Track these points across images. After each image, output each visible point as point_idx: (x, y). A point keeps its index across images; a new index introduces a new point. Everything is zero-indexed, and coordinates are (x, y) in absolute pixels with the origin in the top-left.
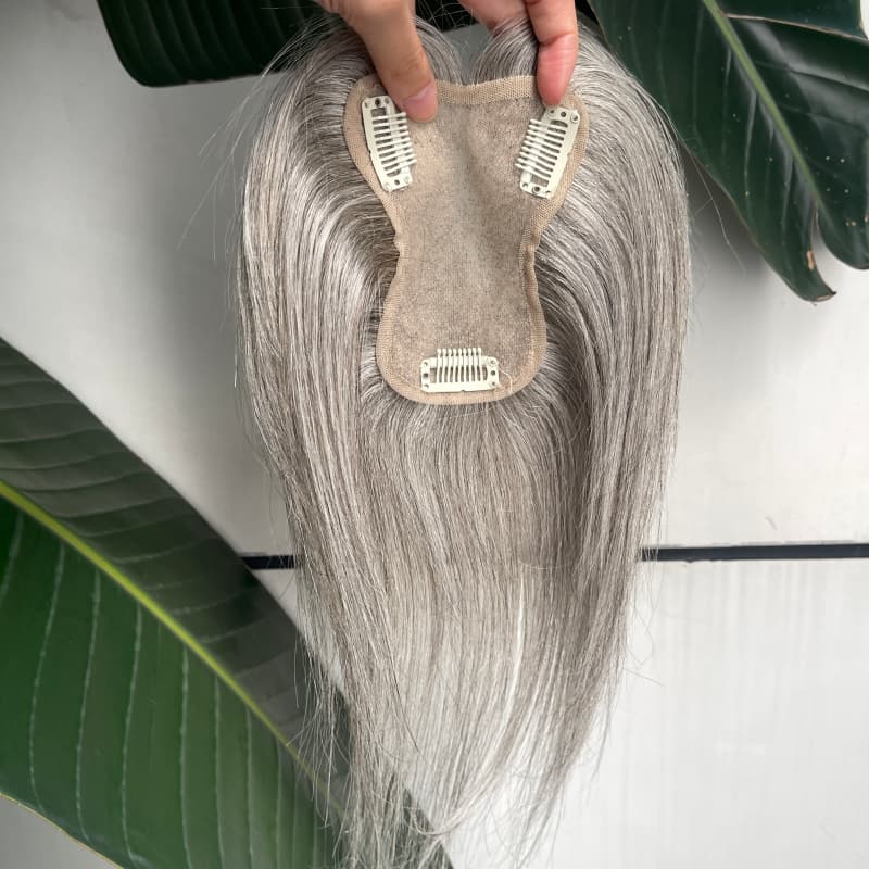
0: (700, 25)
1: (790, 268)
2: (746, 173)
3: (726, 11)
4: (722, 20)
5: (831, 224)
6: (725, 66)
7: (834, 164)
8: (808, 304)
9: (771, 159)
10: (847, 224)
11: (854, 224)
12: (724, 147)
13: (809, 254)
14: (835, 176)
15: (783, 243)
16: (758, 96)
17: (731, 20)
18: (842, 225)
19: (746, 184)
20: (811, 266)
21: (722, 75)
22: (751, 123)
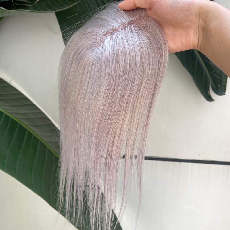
2: (195, 73)
5: (214, 85)
7: (215, 73)
8: (208, 102)
9: (201, 71)
10: (218, 85)
11: (219, 86)
12: (191, 67)
13: (209, 92)
14: (215, 75)
15: (203, 89)
16: (198, 58)
18: (216, 85)
19: (195, 76)
20: (209, 94)
22: (196, 63)
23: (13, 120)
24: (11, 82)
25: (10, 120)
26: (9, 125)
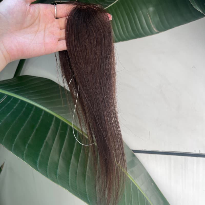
23: (63, 122)
26: (60, 128)
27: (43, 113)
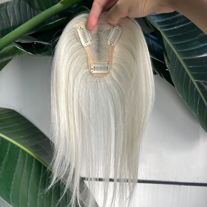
0: (190, 82)
1: (205, 127)
2: (198, 109)
3: (195, 80)
4: (194, 81)
6: (194, 89)
9: (202, 106)
12: (194, 105)
15: (204, 122)
16: (200, 96)
17: (196, 81)
19: (198, 112)
21: (194, 91)
22: (199, 100)
24: (21, 112)
25: (27, 155)
26: (26, 160)
27: (10, 144)
